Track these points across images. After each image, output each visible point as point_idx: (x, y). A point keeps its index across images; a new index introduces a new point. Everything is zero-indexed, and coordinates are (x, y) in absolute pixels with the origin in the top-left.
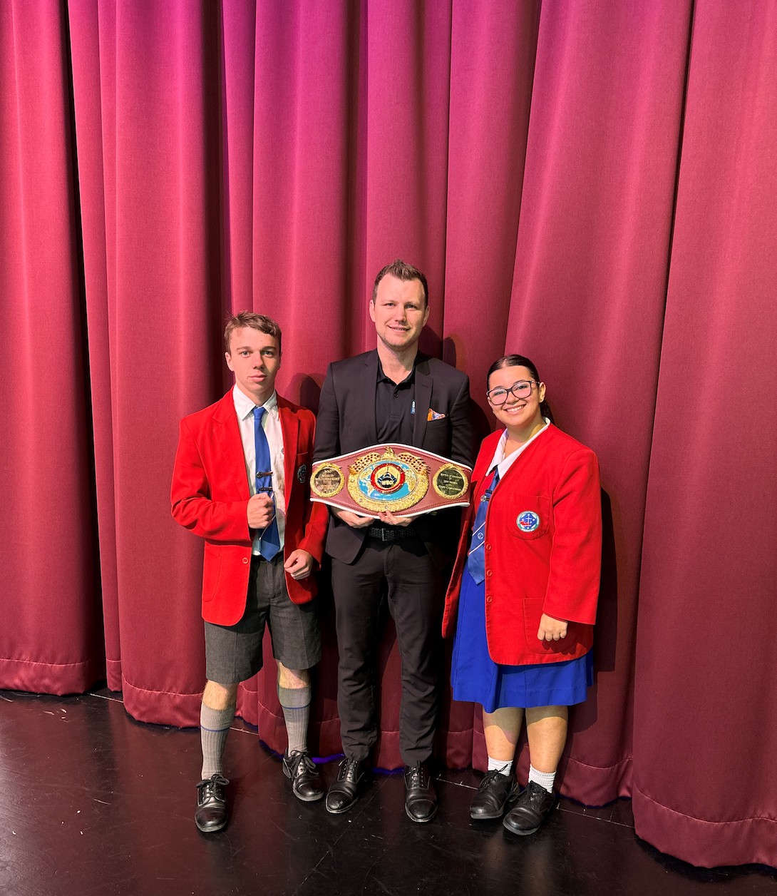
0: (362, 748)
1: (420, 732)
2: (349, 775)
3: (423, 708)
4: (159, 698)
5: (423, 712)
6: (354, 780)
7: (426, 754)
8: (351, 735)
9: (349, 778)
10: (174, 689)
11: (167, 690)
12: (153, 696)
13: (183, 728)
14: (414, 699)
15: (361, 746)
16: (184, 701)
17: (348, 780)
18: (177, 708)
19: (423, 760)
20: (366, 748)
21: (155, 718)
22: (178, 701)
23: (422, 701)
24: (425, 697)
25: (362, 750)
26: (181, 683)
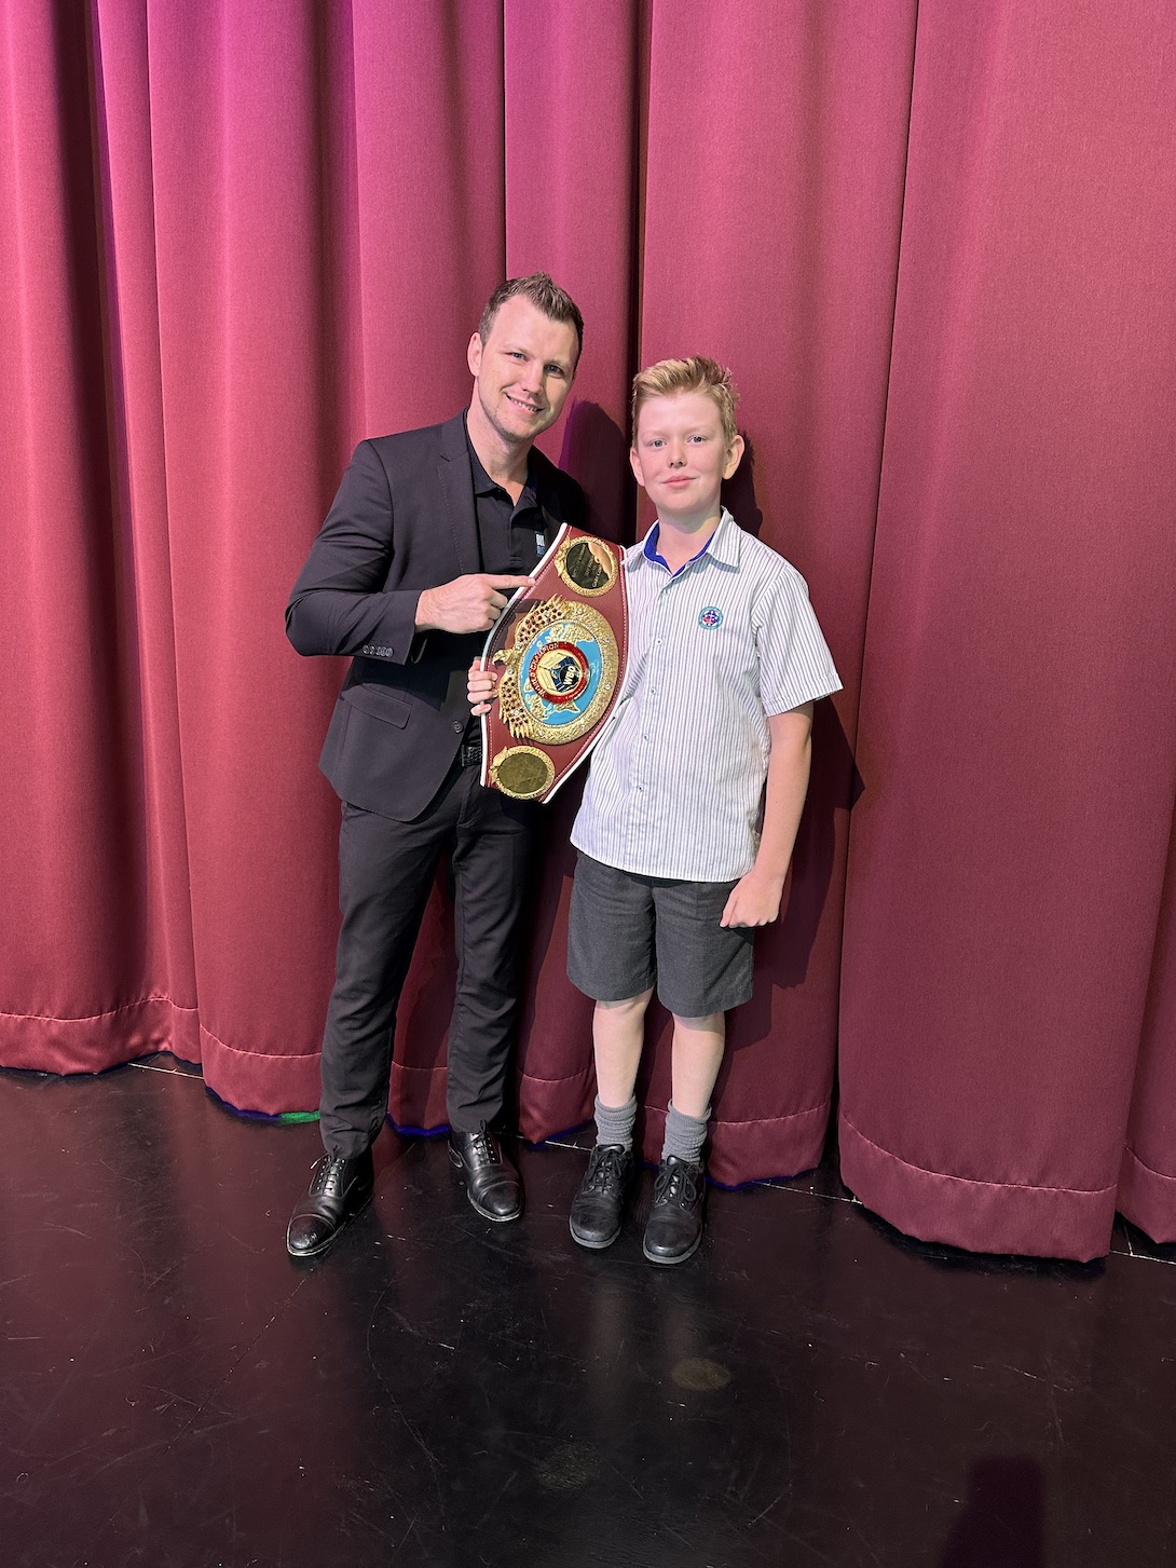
0: (357, 1137)
1: (483, 1075)
2: (329, 1185)
3: (496, 1036)
4: (22, 1027)
5: (495, 1042)
6: (339, 1193)
7: (492, 1110)
8: (341, 1113)
9: (329, 1191)
10: (48, 1012)
11: (36, 1012)
12: (12, 1025)
13: (67, 1076)
14: (480, 1023)
15: (354, 1133)
16: (65, 1031)
17: (327, 1192)
18: (54, 1043)
19: (488, 1120)
20: (364, 1137)
21: (18, 1059)
22: (54, 1031)
23: (493, 1025)
24: (500, 1018)
25: (356, 1140)
26: (58, 1002)
